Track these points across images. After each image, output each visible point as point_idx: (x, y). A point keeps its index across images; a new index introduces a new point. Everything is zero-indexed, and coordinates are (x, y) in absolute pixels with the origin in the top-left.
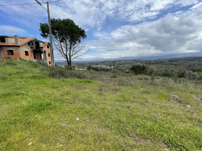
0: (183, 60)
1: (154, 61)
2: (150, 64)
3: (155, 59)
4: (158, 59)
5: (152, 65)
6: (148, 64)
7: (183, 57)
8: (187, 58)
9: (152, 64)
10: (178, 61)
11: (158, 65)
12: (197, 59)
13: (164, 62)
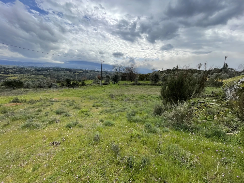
0: (51, 70)
1: (14, 68)
2: (8, 74)
3: (15, 66)
4: (20, 66)
5: (12, 75)
6: (3, 74)
7: (51, 67)
8: (54, 68)
9: (12, 73)
10: (46, 71)
11: (23, 75)
12: (62, 70)
13: (30, 71)
